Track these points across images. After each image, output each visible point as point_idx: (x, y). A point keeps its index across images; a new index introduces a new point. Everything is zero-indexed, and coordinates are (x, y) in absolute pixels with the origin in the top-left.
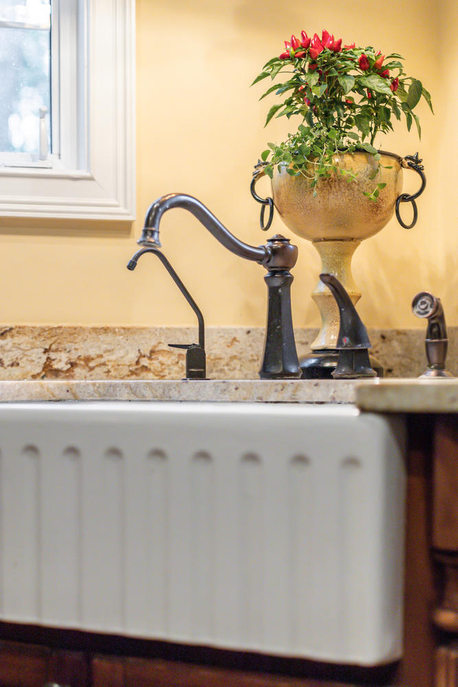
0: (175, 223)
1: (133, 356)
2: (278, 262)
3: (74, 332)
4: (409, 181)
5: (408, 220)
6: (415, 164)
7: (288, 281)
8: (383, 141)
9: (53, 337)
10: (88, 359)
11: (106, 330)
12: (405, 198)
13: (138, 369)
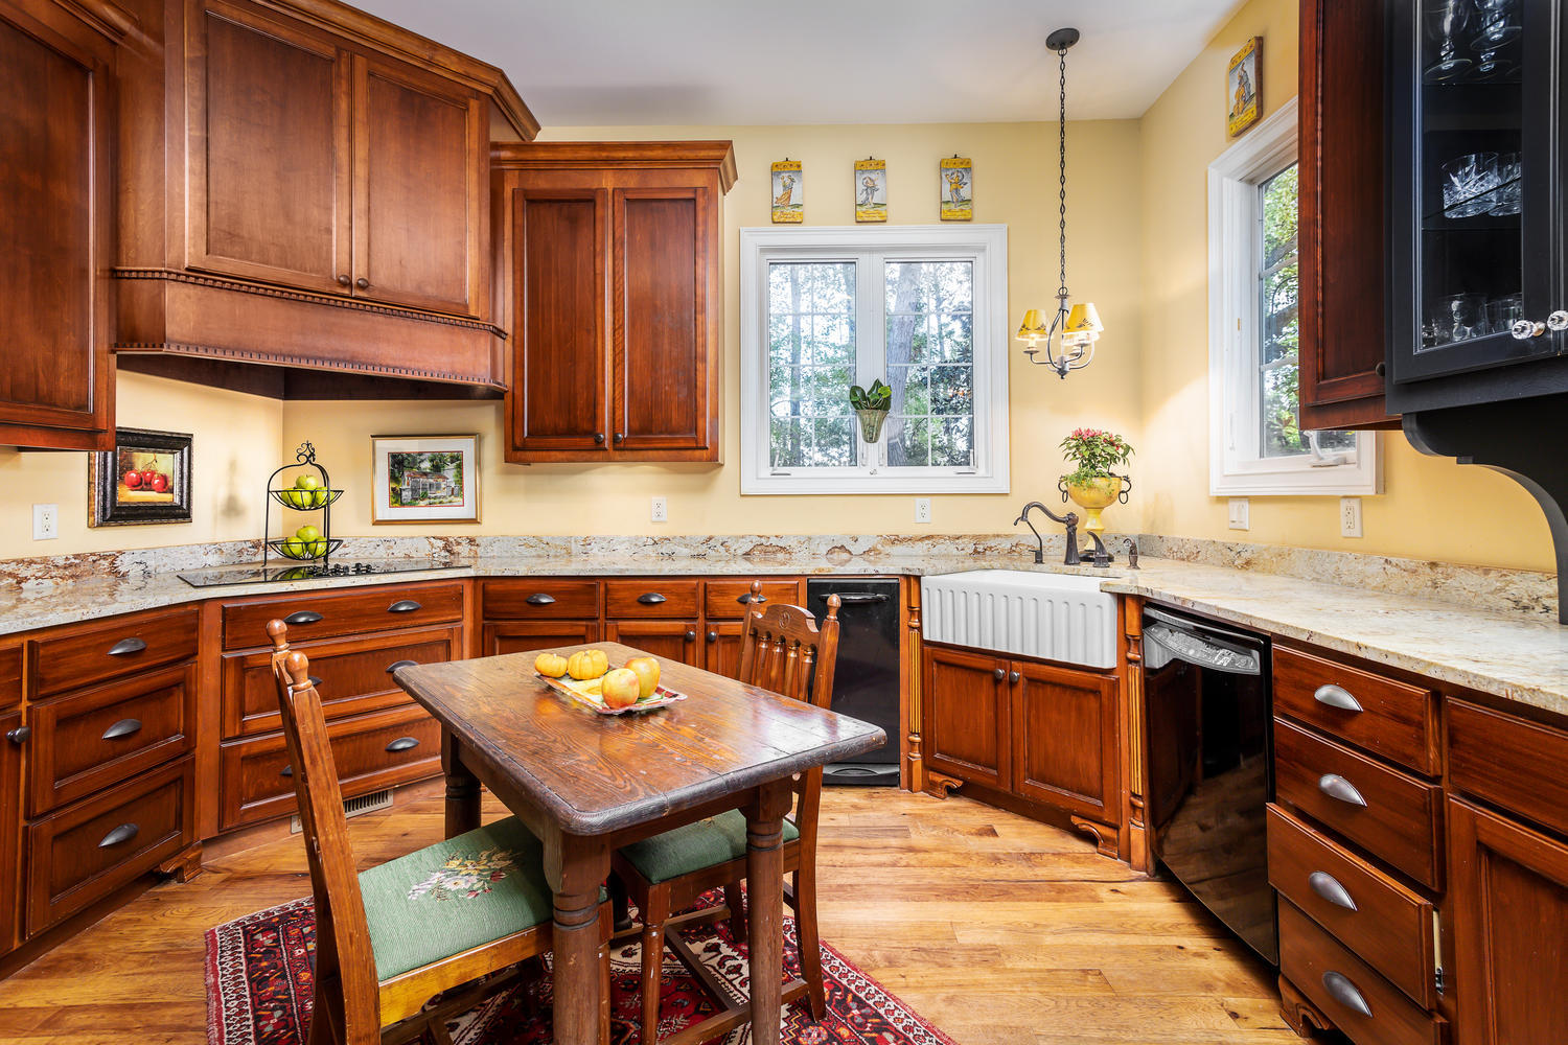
0: (1034, 514)
1: (1009, 546)
2: (1070, 523)
3: (986, 536)
4: (1125, 486)
5: (1124, 500)
6: (1127, 479)
7: (1075, 530)
8: (1113, 468)
9: (977, 538)
10: (991, 548)
11: (998, 536)
12: (1123, 492)
13: (1011, 551)
